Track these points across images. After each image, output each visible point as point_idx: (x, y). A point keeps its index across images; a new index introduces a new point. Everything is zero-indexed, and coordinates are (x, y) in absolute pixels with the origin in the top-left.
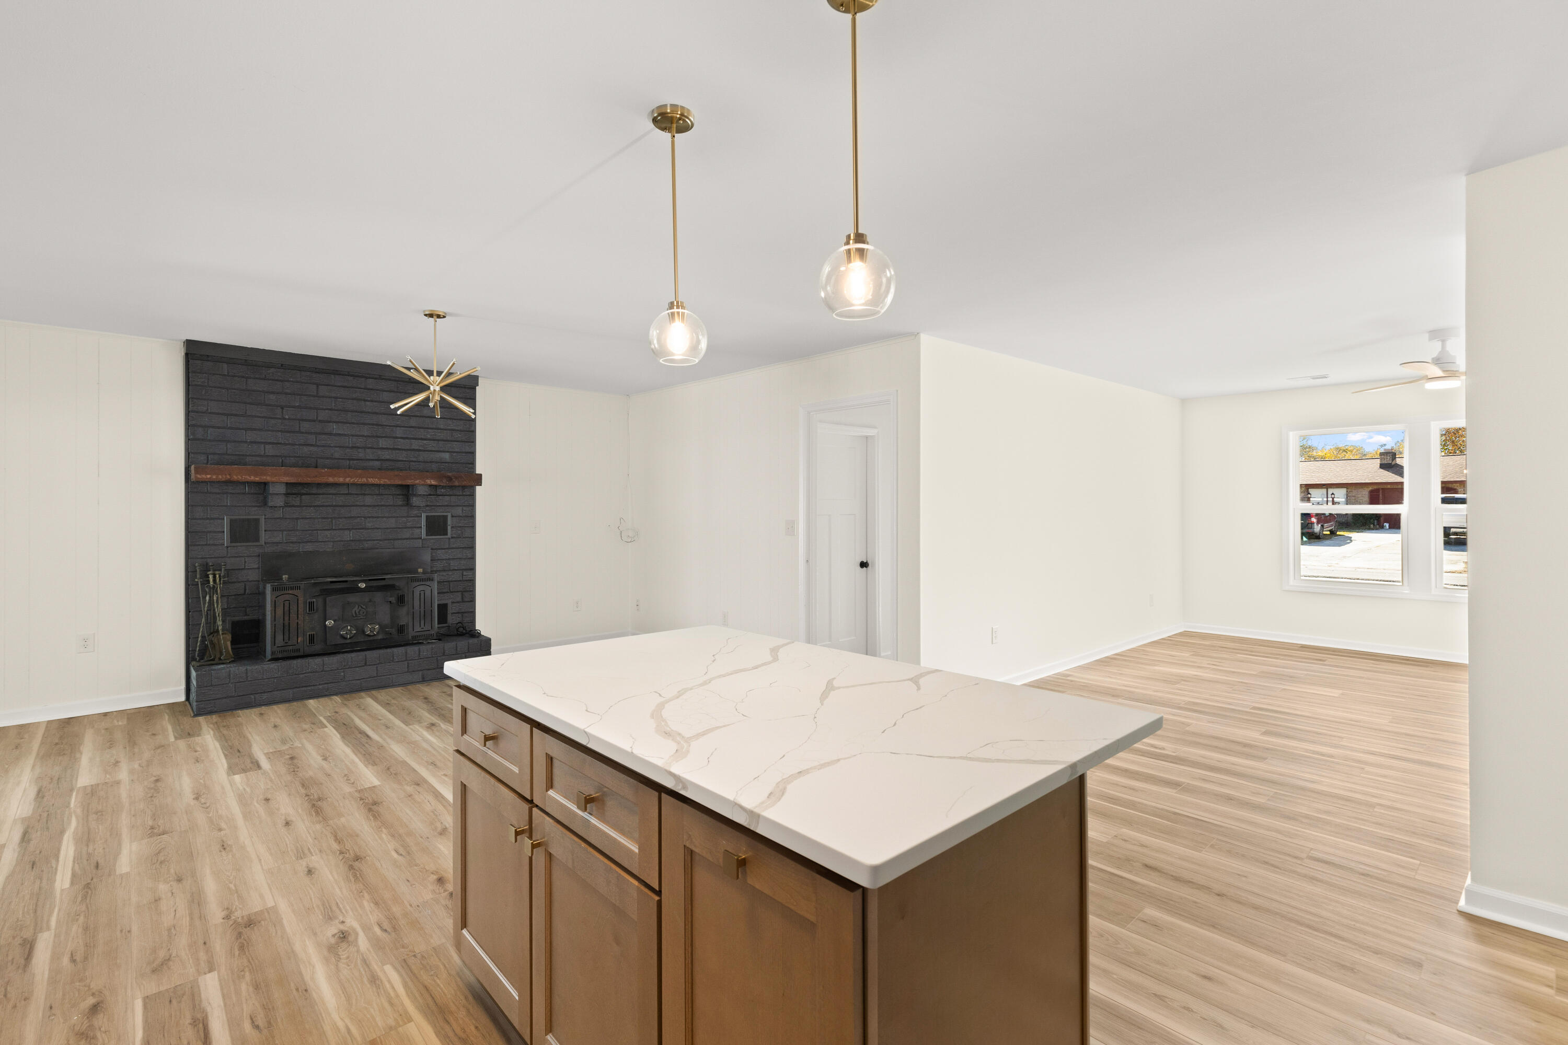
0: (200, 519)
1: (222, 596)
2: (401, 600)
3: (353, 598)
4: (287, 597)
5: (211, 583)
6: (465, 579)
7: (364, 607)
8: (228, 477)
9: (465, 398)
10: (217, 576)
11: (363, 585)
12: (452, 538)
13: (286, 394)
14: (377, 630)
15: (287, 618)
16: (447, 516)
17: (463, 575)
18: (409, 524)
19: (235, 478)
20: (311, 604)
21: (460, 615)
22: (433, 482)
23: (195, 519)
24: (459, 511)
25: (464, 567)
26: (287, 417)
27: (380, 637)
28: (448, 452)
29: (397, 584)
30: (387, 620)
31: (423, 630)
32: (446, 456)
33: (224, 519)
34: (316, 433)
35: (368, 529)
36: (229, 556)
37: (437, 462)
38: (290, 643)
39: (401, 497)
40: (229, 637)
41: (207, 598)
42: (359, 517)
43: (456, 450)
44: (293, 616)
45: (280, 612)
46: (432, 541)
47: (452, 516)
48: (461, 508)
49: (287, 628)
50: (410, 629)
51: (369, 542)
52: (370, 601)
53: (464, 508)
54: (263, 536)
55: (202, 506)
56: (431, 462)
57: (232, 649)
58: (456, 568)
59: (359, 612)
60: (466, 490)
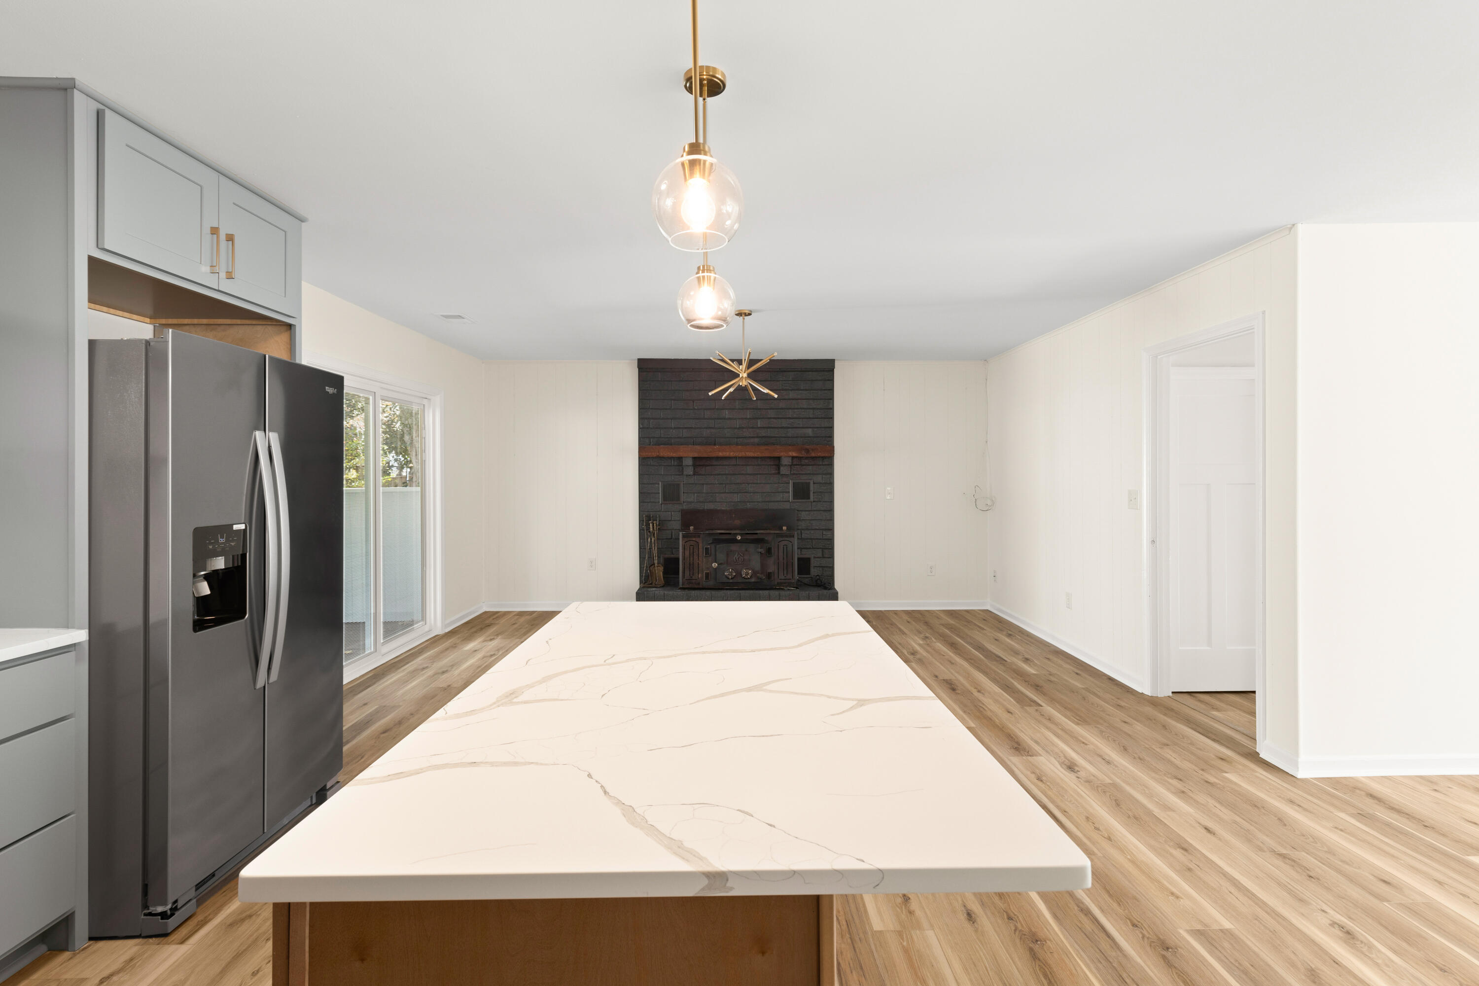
0: (646, 484)
1: (658, 539)
2: (769, 551)
3: (734, 547)
4: (692, 543)
5: (651, 530)
6: (825, 538)
7: (742, 555)
8: (658, 454)
9: (824, 380)
10: (655, 524)
11: (739, 538)
12: (814, 501)
13: (696, 390)
14: (750, 574)
15: (692, 559)
16: (809, 483)
17: (823, 534)
18: (780, 490)
19: (662, 455)
20: (707, 549)
21: (821, 569)
22: (794, 454)
23: (644, 484)
24: (819, 479)
25: (824, 528)
26: (696, 408)
27: (753, 580)
28: (810, 428)
29: (766, 538)
30: (758, 567)
31: (785, 578)
32: (809, 432)
33: (659, 484)
34: (715, 419)
35: (751, 493)
36: (663, 510)
37: (801, 437)
38: (694, 578)
39: (774, 467)
40: (661, 568)
41: (649, 540)
42: (744, 483)
43: (817, 426)
44: (695, 557)
45: (687, 553)
46: (797, 504)
47: (814, 483)
48: (821, 476)
49: (692, 566)
50: (776, 576)
51: (751, 503)
52: (746, 551)
53: (824, 476)
54: (683, 498)
55: (647, 474)
56: (796, 437)
57: (664, 578)
58: (817, 528)
59: (738, 559)
60: (825, 460)
